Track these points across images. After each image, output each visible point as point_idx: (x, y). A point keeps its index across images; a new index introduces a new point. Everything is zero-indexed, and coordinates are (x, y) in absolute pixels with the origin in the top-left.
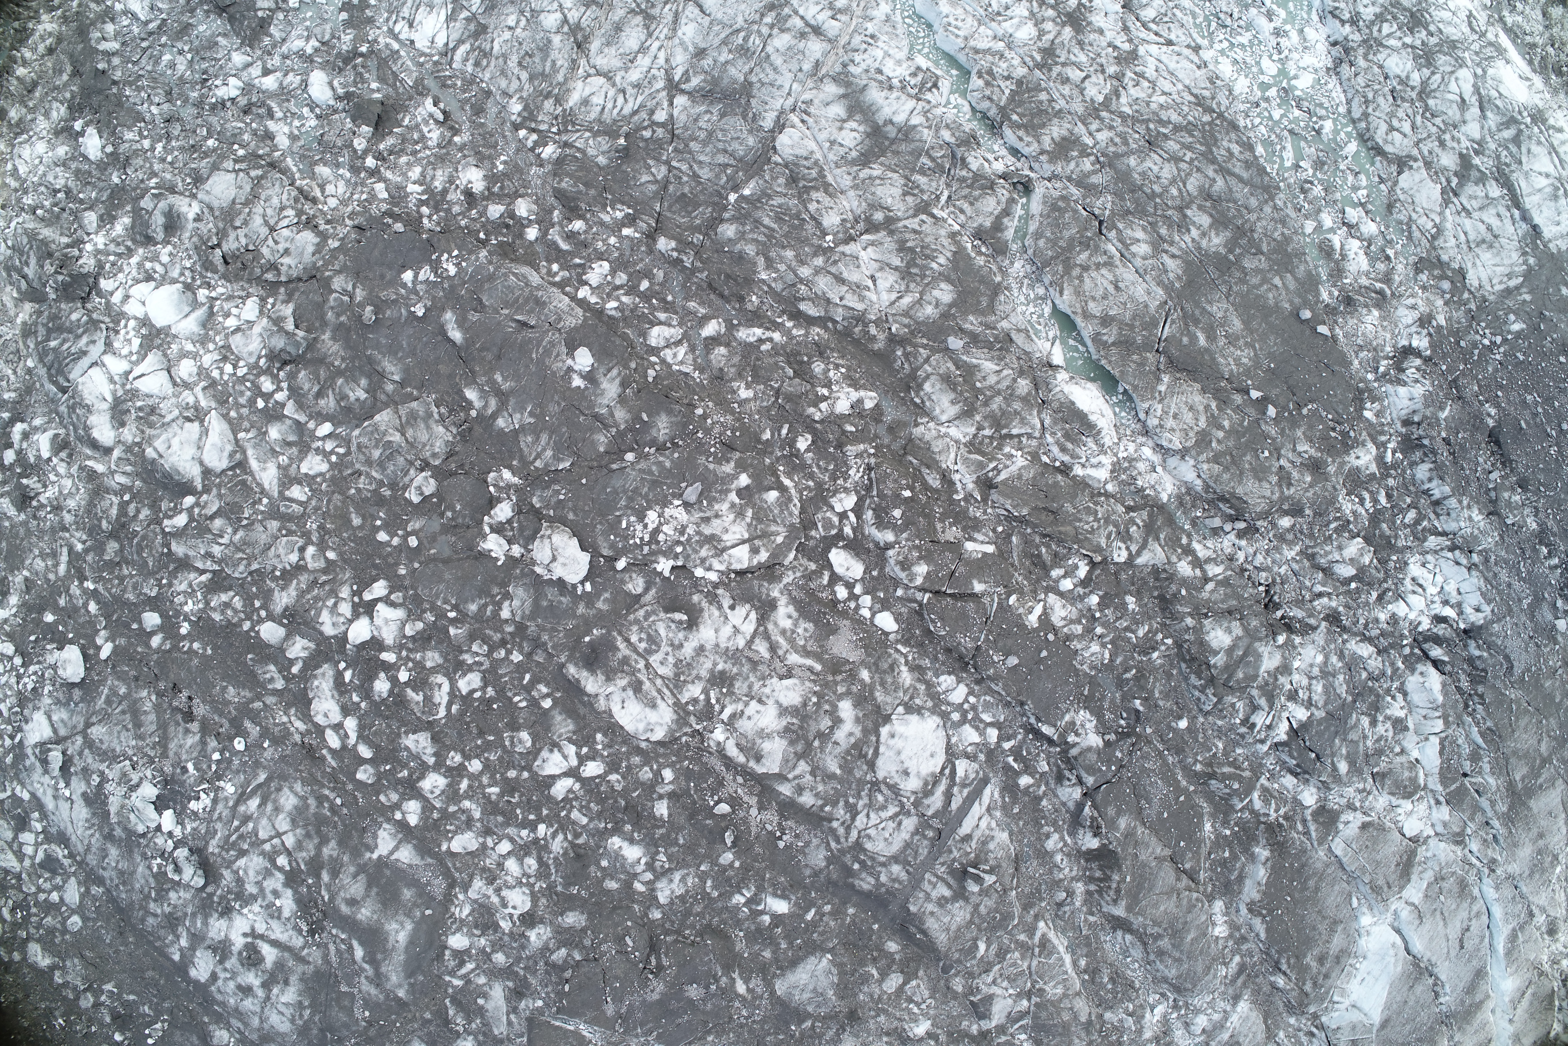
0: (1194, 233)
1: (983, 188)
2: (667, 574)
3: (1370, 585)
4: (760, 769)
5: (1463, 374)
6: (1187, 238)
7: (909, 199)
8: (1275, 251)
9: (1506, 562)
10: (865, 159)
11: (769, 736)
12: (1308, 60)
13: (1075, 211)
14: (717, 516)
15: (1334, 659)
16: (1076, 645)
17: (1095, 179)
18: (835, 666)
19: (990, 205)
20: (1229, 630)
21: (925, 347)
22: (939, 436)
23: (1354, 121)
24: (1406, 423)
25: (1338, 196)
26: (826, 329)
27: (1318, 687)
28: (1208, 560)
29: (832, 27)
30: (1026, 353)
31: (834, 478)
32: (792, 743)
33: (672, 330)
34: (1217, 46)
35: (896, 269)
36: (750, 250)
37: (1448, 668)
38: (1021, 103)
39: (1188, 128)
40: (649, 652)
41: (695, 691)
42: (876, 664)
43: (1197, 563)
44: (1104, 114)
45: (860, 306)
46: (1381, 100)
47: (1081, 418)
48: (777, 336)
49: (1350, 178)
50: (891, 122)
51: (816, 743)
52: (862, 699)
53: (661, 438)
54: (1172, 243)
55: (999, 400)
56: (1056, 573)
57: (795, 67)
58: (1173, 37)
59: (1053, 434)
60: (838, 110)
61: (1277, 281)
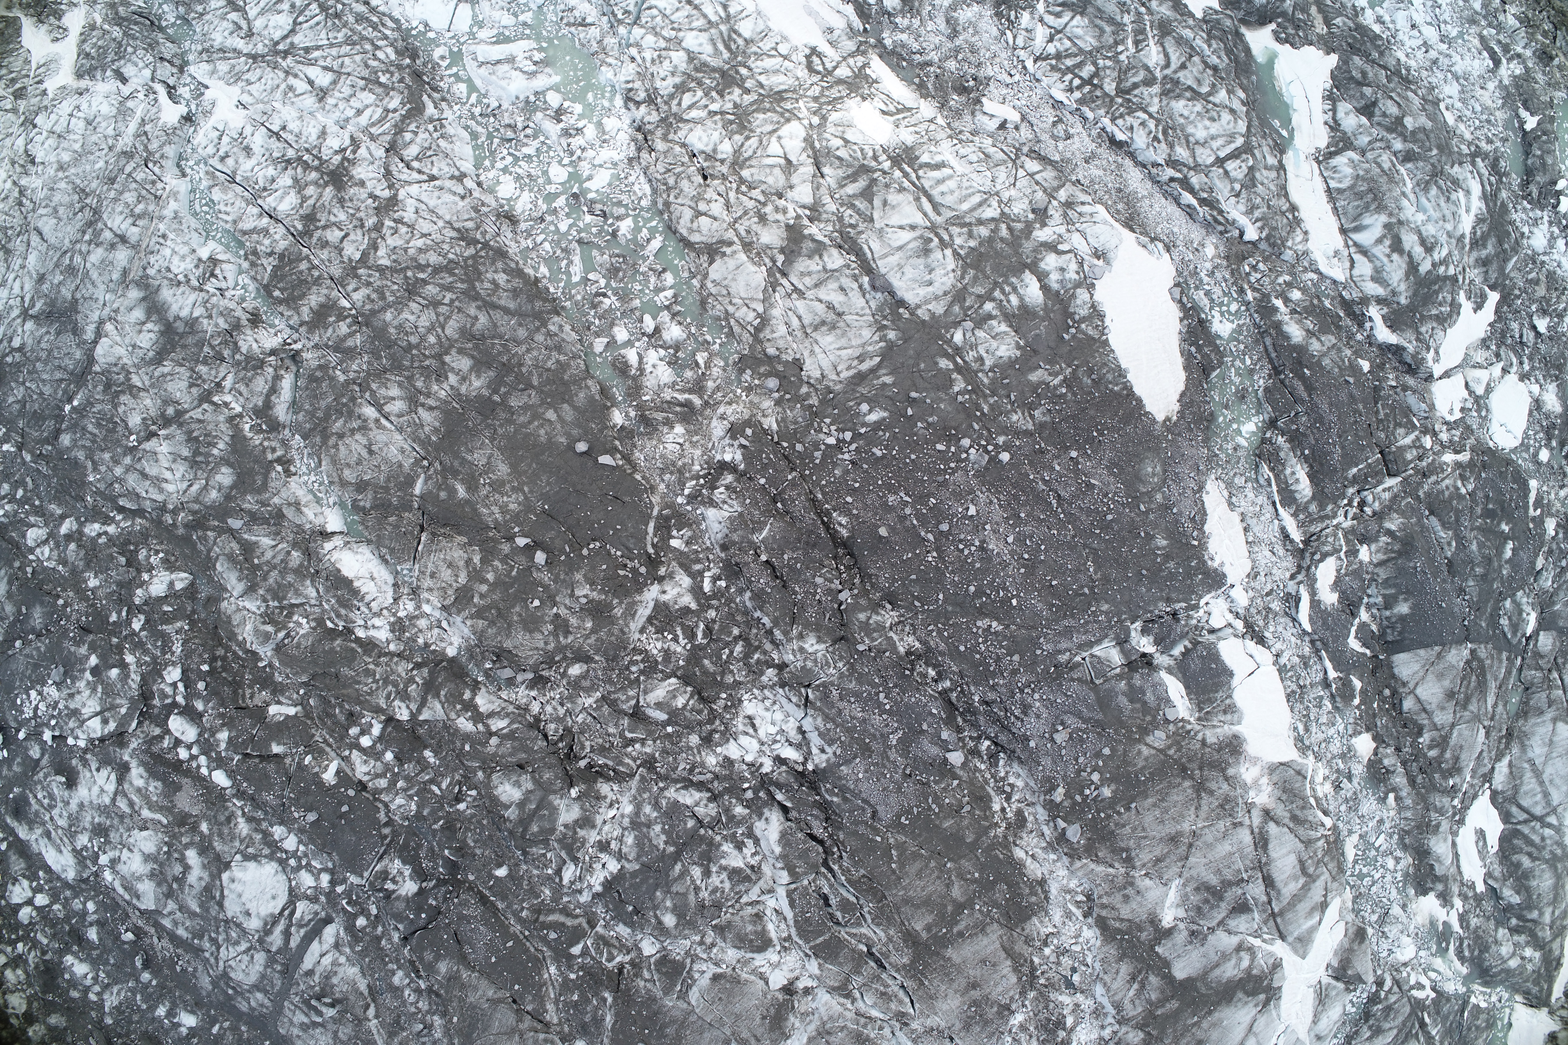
0: (453, 379)
1: (255, 368)
2: (50, 743)
3: (690, 727)
4: (143, 907)
5: (793, 484)
6: (445, 386)
7: (194, 390)
8: (548, 382)
9: (857, 695)
10: (159, 359)
11: (139, 879)
12: (606, 154)
13: (332, 379)
14: (79, 692)
15: (647, 809)
16: (385, 797)
17: (350, 343)
18: (183, 820)
19: (261, 384)
20: (517, 784)
21: (214, 529)
22: (239, 610)
23: (661, 213)
24: (724, 547)
25: (637, 303)
26: (145, 518)
27: (630, 840)
28: (491, 715)
29: (133, 233)
30: (299, 526)
31: (164, 653)
32: (159, 884)
33: (40, 531)
34: (499, 165)
35: (185, 459)
36: (81, 455)
37: (793, 814)
38: (282, 278)
39: (448, 268)
40: (51, 807)
41: (83, 840)
42: (215, 817)
43: (478, 717)
44: (361, 271)
45: (160, 498)
46: (685, 184)
47: (347, 583)
48: (111, 529)
49: (653, 280)
50: (177, 318)
51: (175, 886)
52: (204, 849)
53: (38, 627)
54: (428, 395)
55: (274, 574)
56: (354, 731)
57: (106, 278)
58: (435, 172)
59: (328, 601)
60: (138, 314)
61: (551, 415)
